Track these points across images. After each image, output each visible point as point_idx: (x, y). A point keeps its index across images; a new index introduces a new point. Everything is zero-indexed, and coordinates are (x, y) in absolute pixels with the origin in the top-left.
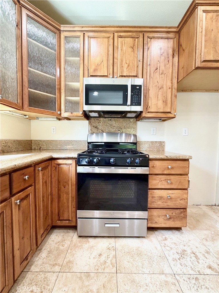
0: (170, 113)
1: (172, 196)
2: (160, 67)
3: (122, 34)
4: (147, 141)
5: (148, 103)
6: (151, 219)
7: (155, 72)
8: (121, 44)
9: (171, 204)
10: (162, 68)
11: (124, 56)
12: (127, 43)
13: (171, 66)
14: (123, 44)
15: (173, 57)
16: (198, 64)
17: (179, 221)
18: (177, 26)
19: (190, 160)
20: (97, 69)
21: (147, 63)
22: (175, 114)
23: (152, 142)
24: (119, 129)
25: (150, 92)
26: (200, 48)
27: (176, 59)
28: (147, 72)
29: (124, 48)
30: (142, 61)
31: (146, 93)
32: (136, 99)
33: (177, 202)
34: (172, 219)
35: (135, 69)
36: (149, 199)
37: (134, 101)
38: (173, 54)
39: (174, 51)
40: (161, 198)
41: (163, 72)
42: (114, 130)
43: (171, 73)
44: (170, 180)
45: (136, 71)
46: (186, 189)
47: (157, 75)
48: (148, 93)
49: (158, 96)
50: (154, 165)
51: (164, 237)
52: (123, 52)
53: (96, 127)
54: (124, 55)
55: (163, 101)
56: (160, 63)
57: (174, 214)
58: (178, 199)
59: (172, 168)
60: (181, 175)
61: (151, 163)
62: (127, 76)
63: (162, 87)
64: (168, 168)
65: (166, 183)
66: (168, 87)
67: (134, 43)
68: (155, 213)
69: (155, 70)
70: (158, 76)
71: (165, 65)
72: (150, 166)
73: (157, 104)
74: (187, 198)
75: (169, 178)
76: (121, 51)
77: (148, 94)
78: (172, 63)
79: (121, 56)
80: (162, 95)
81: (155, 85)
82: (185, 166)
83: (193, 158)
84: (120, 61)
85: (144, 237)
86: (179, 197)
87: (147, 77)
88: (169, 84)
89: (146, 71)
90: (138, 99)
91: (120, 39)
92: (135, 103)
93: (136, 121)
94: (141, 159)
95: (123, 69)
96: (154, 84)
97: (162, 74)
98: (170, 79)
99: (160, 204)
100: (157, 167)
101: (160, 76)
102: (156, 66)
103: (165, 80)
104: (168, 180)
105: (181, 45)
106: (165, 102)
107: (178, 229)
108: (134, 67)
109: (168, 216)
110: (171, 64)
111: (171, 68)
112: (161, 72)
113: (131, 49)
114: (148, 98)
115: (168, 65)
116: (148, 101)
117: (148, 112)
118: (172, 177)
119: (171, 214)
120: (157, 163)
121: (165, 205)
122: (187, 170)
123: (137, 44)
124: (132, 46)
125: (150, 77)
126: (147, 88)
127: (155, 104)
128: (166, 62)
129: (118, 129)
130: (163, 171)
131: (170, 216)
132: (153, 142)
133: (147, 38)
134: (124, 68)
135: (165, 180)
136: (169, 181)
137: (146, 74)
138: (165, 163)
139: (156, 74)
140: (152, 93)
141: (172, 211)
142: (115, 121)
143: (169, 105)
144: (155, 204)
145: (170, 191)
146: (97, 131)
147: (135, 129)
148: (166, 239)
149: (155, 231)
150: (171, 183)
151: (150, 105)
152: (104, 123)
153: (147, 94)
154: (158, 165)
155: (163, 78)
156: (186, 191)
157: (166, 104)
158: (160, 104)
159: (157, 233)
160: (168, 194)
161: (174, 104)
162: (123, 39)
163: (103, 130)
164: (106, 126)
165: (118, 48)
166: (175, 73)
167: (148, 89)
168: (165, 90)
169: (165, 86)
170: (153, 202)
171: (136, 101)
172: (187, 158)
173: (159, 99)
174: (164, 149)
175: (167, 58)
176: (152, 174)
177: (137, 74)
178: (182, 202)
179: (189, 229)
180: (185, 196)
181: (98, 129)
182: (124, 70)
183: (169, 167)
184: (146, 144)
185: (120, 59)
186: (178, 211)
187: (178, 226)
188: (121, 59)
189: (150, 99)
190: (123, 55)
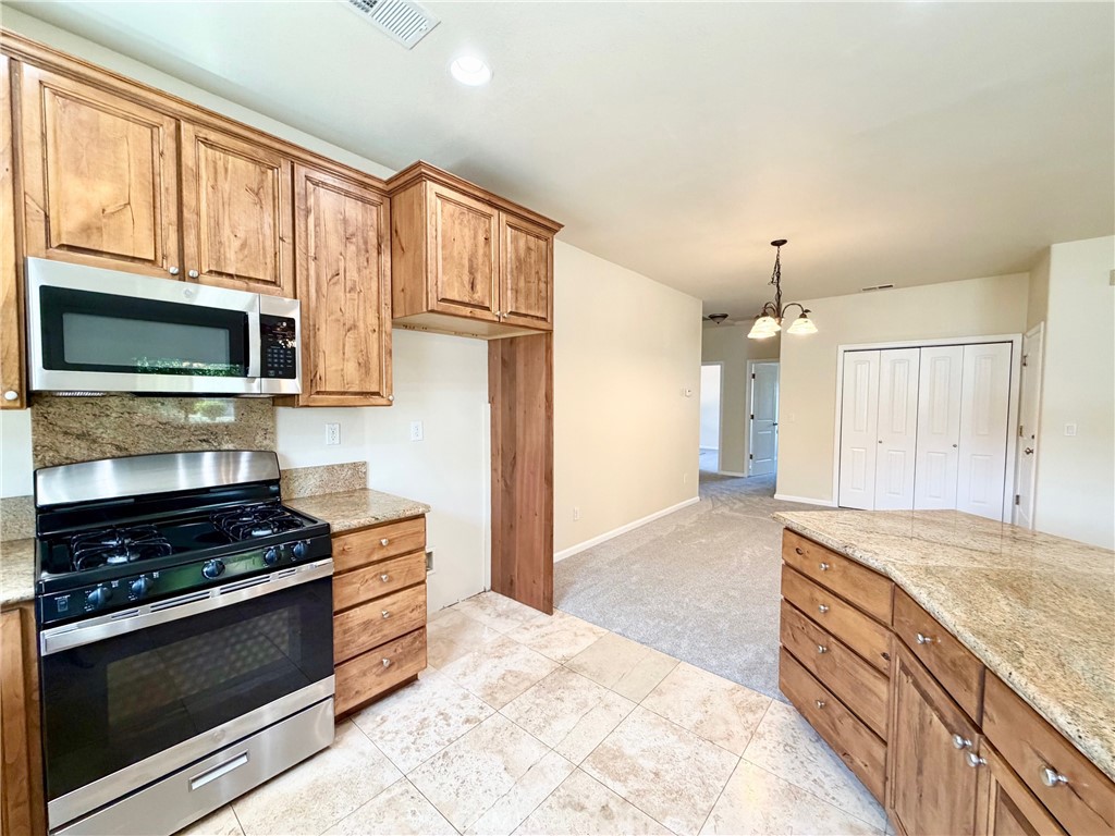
0: (378, 394)
1: (394, 609)
2: (345, 271)
3: (213, 136)
4: (315, 468)
5: (316, 366)
6: (344, 690)
7: (333, 281)
8: (212, 169)
9: (391, 630)
10: (353, 274)
11: (227, 213)
12: (235, 172)
13: (376, 274)
14: (221, 170)
15: (379, 253)
16: (433, 304)
17: (412, 660)
18: (385, 179)
19: (426, 515)
20: (99, 229)
21: (307, 250)
22: (391, 398)
23: (330, 469)
24: (205, 437)
25: (322, 334)
26: (434, 271)
27: (386, 258)
28: (308, 276)
29: (225, 186)
30: (291, 241)
31: (309, 338)
32: (279, 358)
33: (405, 620)
34: (396, 665)
35: (268, 260)
36: (335, 642)
37: (273, 363)
38: (379, 245)
39: (379, 236)
40: (366, 624)
41: (355, 285)
42: (183, 439)
43: (375, 294)
44: (386, 573)
45: (270, 266)
46: (423, 582)
47: (339, 291)
48: (315, 337)
49: (344, 348)
50: (346, 547)
51: (378, 718)
52: (220, 195)
53: (81, 436)
54: (226, 207)
55: (359, 364)
56: (345, 259)
57: (400, 651)
58: (407, 611)
59: (390, 542)
60: (410, 553)
61: (337, 545)
62: (237, 276)
63: (353, 327)
64: (381, 543)
65: (378, 583)
66: (370, 328)
67: (262, 180)
68: (353, 669)
69: (333, 277)
70: (342, 294)
71: (359, 270)
72: (335, 552)
73: (342, 370)
74: (425, 602)
75: (383, 570)
76: (210, 189)
77: (315, 341)
78: (376, 266)
79: (211, 206)
80: (355, 346)
81: (333, 317)
82: (416, 529)
83: (432, 509)
84: (208, 224)
85: (327, 748)
86: (408, 607)
87: (308, 291)
88: (373, 321)
89: (305, 272)
90: (286, 359)
91: (206, 151)
92: (277, 370)
93: (273, 405)
94: (308, 541)
95: (222, 251)
96: (331, 313)
97: (352, 290)
98: (375, 308)
99: (366, 640)
100: (354, 549)
101: (348, 295)
102: (335, 267)
103: (361, 308)
104: (382, 574)
105: (396, 232)
106: (364, 366)
107: (410, 682)
108: (264, 254)
109: (385, 661)
110: (376, 270)
111: (376, 279)
112: (349, 284)
113: (253, 196)
114: (314, 350)
115: (368, 271)
116: (315, 361)
117: (318, 393)
118: (391, 564)
119: (392, 654)
120: (353, 539)
121: (378, 639)
122: (422, 539)
123: (270, 185)
124: (255, 187)
125: (317, 292)
126: (311, 323)
127: (336, 371)
128: (362, 259)
129: (201, 438)
130: (369, 555)
131: (390, 659)
132: (333, 466)
133: (304, 178)
134: (227, 250)
135: (375, 576)
136: (384, 577)
137: (304, 282)
138: (373, 535)
139: (337, 287)
140: (327, 338)
141: (394, 646)
142: (182, 408)
143: (375, 375)
144: (353, 645)
145: (387, 600)
146: (89, 449)
147: (270, 432)
148: (384, 720)
149: (355, 717)
150: (390, 580)
151: (321, 371)
152: (127, 415)
153: (312, 340)
154: (355, 544)
155: (356, 302)
156: (423, 586)
157: (367, 372)
158: (351, 368)
159: (359, 720)
160: (383, 610)
161: (386, 373)
162: (217, 153)
163: (122, 445)
164: (136, 429)
165: (197, 177)
166: (385, 294)
167: (315, 326)
168: (363, 335)
169: (361, 325)
170: (347, 644)
171: (279, 363)
172: (421, 511)
173: (346, 356)
174: (365, 484)
175: (363, 252)
176: (339, 573)
177: (276, 277)
178: (415, 614)
179: (433, 670)
180: (421, 598)
181: (94, 441)
182: (228, 255)
183: (384, 541)
184: (311, 476)
185: (208, 216)
186: (409, 639)
187: (410, 675)
188: (212, 215)
189: (321, 354)
190: (221, 207)
